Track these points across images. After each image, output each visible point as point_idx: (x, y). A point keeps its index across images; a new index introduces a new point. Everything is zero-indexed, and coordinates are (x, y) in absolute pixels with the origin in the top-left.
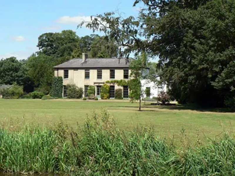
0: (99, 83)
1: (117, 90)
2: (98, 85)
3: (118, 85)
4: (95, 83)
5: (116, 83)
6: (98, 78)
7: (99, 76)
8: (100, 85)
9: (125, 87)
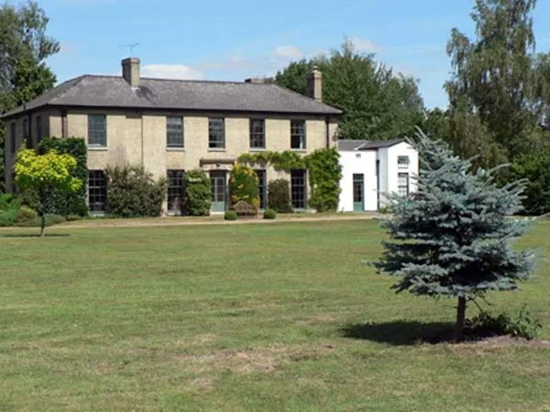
0: (218, 162)
1: (275, 182)
2: (214, 167)
3: (277, 169)
4: (202, 163)
5: (269, 163)
6: (211, 145)
7: (216, 140)
8: (222, 167)
9: (297, 174)
